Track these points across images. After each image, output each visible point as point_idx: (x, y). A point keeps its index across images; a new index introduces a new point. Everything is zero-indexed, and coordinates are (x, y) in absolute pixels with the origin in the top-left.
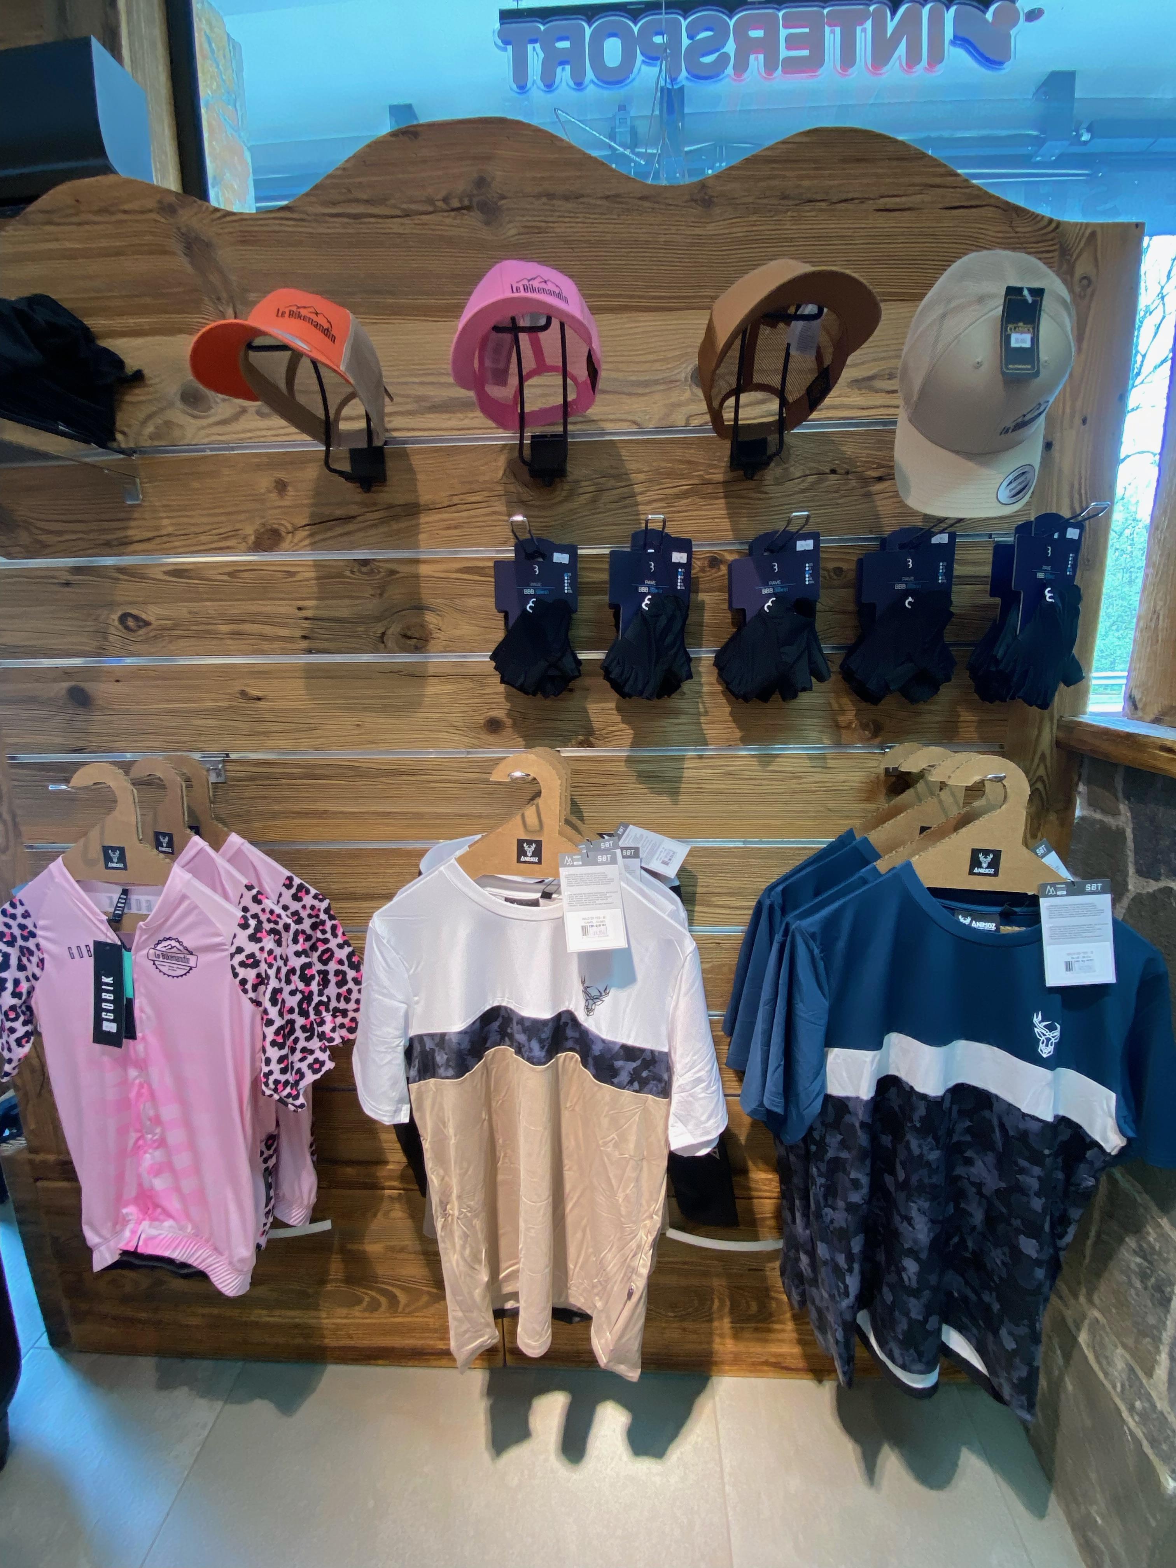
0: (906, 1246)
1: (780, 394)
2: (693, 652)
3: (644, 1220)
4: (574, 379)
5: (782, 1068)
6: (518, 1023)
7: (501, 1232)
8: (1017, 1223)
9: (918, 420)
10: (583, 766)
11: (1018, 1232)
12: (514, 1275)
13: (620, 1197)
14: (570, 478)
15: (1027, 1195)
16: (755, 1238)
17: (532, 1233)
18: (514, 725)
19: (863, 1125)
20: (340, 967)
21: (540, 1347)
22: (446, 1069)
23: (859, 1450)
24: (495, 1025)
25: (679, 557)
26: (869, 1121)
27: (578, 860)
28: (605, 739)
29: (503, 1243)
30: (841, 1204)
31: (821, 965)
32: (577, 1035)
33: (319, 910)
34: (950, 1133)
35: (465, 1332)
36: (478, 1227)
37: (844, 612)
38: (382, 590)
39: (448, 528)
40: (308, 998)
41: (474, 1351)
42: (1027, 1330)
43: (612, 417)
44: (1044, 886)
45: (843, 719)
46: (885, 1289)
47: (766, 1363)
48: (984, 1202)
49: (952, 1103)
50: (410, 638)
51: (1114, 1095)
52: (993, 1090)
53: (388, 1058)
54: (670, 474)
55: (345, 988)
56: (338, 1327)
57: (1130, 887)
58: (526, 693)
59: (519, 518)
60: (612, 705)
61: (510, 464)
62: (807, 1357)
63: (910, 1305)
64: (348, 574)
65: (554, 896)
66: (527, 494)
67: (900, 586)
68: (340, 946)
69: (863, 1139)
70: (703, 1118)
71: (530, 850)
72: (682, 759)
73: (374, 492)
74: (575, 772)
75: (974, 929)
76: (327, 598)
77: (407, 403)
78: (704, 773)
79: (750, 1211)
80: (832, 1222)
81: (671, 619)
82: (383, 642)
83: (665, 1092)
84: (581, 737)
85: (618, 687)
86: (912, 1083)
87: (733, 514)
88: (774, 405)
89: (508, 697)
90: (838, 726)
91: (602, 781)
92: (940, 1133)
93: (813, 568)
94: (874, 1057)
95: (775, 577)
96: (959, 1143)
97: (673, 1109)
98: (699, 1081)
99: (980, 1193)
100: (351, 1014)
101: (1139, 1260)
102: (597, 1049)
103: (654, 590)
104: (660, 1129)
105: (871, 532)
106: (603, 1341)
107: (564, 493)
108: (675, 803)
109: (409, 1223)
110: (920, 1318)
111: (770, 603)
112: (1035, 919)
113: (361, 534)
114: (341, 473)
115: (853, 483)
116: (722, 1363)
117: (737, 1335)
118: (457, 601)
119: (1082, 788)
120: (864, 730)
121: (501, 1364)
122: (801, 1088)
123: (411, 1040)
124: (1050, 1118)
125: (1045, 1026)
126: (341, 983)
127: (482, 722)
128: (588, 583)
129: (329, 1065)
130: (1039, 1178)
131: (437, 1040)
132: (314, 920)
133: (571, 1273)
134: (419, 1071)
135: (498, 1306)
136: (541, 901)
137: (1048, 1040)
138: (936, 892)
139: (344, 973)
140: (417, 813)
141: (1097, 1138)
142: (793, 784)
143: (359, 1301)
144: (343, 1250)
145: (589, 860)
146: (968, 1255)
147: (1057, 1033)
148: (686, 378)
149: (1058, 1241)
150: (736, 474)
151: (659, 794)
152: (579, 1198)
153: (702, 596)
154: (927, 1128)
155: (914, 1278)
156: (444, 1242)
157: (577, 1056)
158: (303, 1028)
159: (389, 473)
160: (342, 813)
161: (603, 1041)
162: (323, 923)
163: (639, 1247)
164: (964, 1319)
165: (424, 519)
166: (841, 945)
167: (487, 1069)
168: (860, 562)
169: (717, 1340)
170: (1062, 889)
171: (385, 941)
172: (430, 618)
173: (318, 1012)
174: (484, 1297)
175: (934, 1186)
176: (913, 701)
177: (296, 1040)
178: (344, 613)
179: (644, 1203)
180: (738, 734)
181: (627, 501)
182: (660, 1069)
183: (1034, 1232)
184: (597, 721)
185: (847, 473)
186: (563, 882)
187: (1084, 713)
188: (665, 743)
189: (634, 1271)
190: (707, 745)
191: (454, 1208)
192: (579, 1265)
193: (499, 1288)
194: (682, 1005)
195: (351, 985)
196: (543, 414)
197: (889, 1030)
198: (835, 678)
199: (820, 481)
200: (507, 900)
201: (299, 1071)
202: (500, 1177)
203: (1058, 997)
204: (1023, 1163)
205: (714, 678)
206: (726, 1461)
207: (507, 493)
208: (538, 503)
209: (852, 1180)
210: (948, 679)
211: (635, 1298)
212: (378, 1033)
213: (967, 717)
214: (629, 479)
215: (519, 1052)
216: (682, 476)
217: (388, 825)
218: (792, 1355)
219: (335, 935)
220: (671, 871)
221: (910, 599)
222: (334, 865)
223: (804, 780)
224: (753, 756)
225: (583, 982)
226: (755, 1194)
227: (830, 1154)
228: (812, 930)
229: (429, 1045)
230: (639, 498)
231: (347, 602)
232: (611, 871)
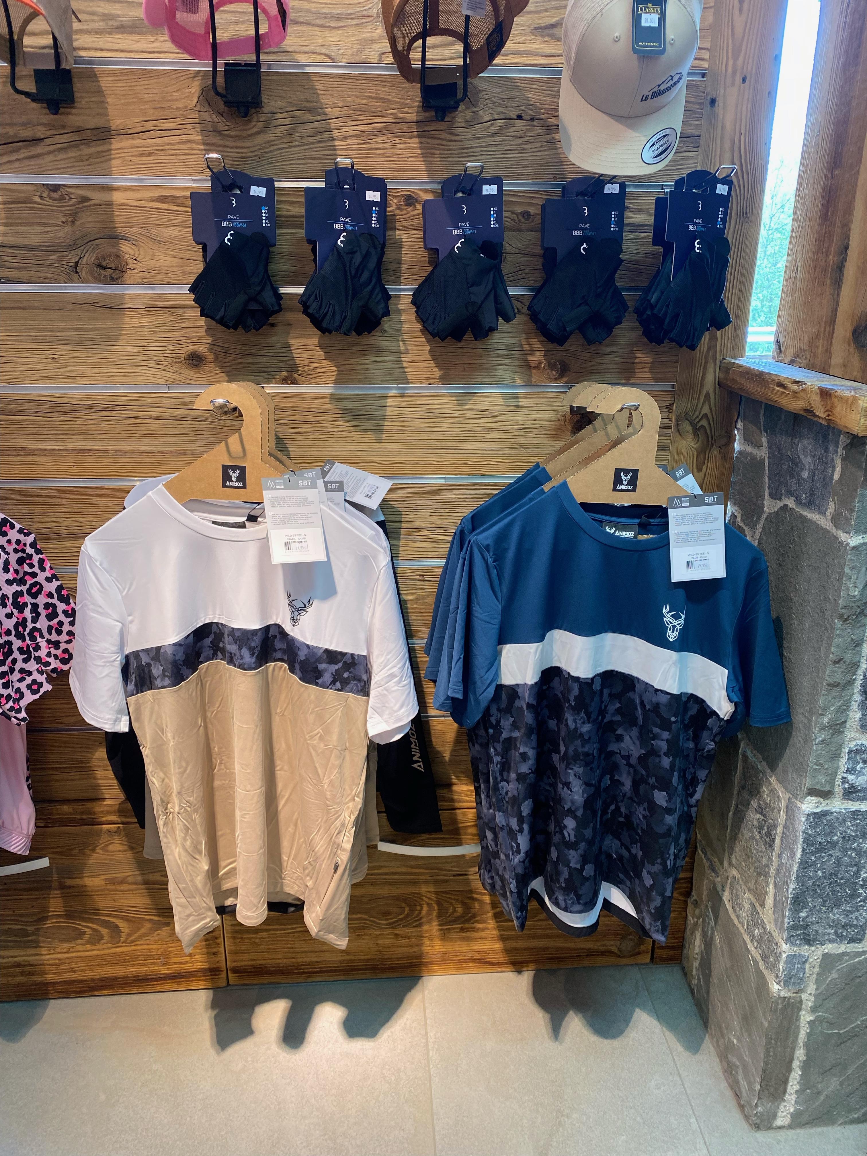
0: (566, 807)
1: (465, 38)
2: (392, 290)
3: (347, 803)
4: (265, 11)
5: (461, 660)
6: (229, 636)
7: (219, 833)
8: (652, 781)
9: (577, 81)
10: (289, 403)
11: (653, 787)
12: (232, 872)
13: (326, 782)
14: (265, 110)
15: (659, 756)
16: (459, 844)
17: (248, 818)
18: (216, 360)
19: (529, 705)
20: (50, 601)
21: (257, 918)
22: (162, 680)
23: (547, 1016)
24: (208, 641)
25: (373, 196)
26: (535, 703)
27: (280, 484)
28: (309, 377)
29: (222, 843)
30: (513, 776)
31: (494, 572)
32: (285, 646)
33: (25, 545)
34: (602, 713)
35: (189, 916)
36: (197, 821)
37: (533, 255)
38: (73, 218)
39: (142, 155)
40: (23, 623)
41: (197, 933)
42: (661, 867)
43: (306, 49)
44: (671, 500)
45: (533, 359)
46: (553, 849)
47: (472, 960)
48: (631, 770)
49: (603, 686)
50: (105, 268)
51: (727, 671)
52: (635, 674)
53: (106, 671)
54: (364, 111)
55: (56, 621)
56: (61, 962)
57: (765, 509)
58: (228, 327)
59: (214, 155)
60: (316, 341)
61: (203, 91)
62: (507, 951)
63: (570, 857)
64: (37, 199)
65: (259, 519)
66: (223, 124)
67: (577, 233)
68: (49, 580)
69: (529, 718)
70: (396, 708)
71: (234, 475)
72: (385, 397)
73: (63, 114)
74: (278, 409)
75: (618, 537)
76: (17, 224)
77: (93, 21)
78: (406, 411)
79: (454, 821)
80: (507, 793)
81: (366, 256)
82: (77, 272)
83: (365, 691)
84: (284, 374)
85: (317, 322)
86: (568, 671)
87: (427, 154)
88: (460, 48)
89: (208, 331)
90: (528, 366)
91: (308, 418)
92: (591, 709)
93: (497, 212)
94: (538, 647)
95: (464, 219)
96: (611, 722)
97: (370, 705)
98: (392, 676)
99: (629, 764)
100: (63, 646)
101: (758, 816)
102: (302, 655)
103: (349, 227)
104: (360, 723)
105: (555, 178)
106: (314, 915)
107: (260, 124)
108: (380, 441)
109: (129, 854)
110: (578, 866)
111: (459, 245)
112: (665, 527)
113: (50, 158)
114: (27, 94)
115: (538, 130)
116: (431, 963)
117: (444, 936)
118: (154, 231)
119: (740, 425)
120: (552, 370)
121: (224, 984)
122: (477, 677)
123: (127, 657)
124: (675, 691)
125: (672, 616)
126: (51, 617)
127: (183, 356)
128: (287, 216)
129: (47, 687)
130: (667, 741)
131: (152, 654)
132: (20, 554)
133: (285, 864)
134: (136, 685)
135: (220, 905)
136: (247, 524)
137: (674, 626)
138: (587, 507)
139: (54, 606)
140: (119, 450)
141: (715, 708)
142: (489, 423)
143: (81, 934)
144: (62, 887)
145: (289, 485)
146: (621, 819)
147: (682, 621)
148: (377, 13)
149: (689, 799)
150: (427, 114)
151: (365, 431)
152: (290, 795)
153: (399, 234)
154: (581, 705)
155: (572, 833)
156: (166, 837)
157: (286, 665)
158: (20, 649)
159: (77, 95)
160: (40, 450)
161: (308, 646)
162: (30, 557)
163: (343, 825)
164: (621, 875)
165: (116, 144)
166: (510, 554)
167: (201, 681)
168: (543, 206)
169: (427, 942)
170: (686, 502)
171: (98, 564)
172: (126, 248)
173: (33, 638)
174: (205, 884)
175: (587, 754)
176: (590, 342)
177: (14, 661)
178: (34, 240)
179: (347, 787)
180: (438, 373)
181: (324, 136)
182: (360, 670)
183: (665, 785)
184: (300, 357)
185: (532, 119)
186: (267, 504)
187: (743, 355)
188: (367, 381)
189: (339, 846)
190: (408, 383)
191: (175, 806)
192: (292, 857)
193: (219, 886)
194: (378, 614)
195: (61, 617)
196: (235, 44)
197: (551, 628)
198: (520, 320)
199: (507, 126)
200: (214, 523)
201: (18, 690)
202: (217, 783)
203: (681, 592)
204: (656, 730)
205: (413, 317)
206: (431, 1034)
207: (202, 122)
208: (233, 133)
209: (521, 754)
210: (620, 323)
211: (340, 871)
212: (96, 648)
213: (642, 358)
214: (324, 114)
215: (231, 661)
216: (375, 113)
217: (89, 462)
218: (494, 951)
219: (43, 569)
220: (373, 504)
221: (585, 245)
222: (36, 504)
223: (497, 419)
224: (451, 395)
225: (289, 596)
226: (458, 805)
227: (504, 736)
228: (486, 543)
229: (145, 659)
230: (335, 133)
231: (39, 229)
232: (311, 494)
